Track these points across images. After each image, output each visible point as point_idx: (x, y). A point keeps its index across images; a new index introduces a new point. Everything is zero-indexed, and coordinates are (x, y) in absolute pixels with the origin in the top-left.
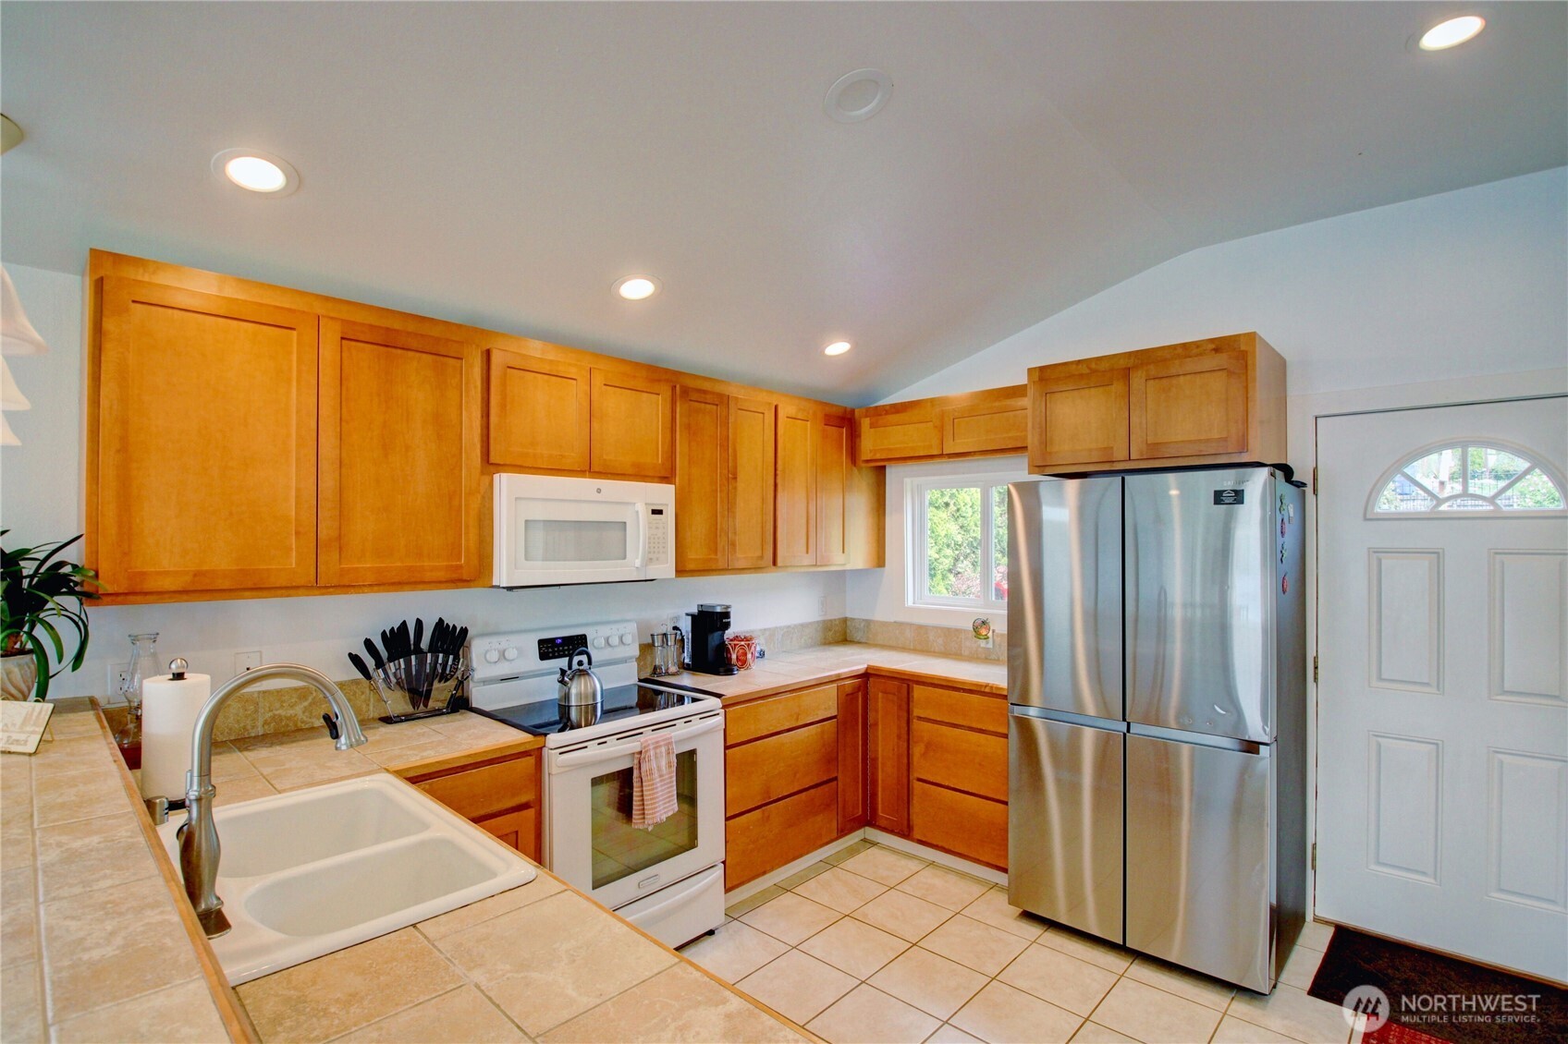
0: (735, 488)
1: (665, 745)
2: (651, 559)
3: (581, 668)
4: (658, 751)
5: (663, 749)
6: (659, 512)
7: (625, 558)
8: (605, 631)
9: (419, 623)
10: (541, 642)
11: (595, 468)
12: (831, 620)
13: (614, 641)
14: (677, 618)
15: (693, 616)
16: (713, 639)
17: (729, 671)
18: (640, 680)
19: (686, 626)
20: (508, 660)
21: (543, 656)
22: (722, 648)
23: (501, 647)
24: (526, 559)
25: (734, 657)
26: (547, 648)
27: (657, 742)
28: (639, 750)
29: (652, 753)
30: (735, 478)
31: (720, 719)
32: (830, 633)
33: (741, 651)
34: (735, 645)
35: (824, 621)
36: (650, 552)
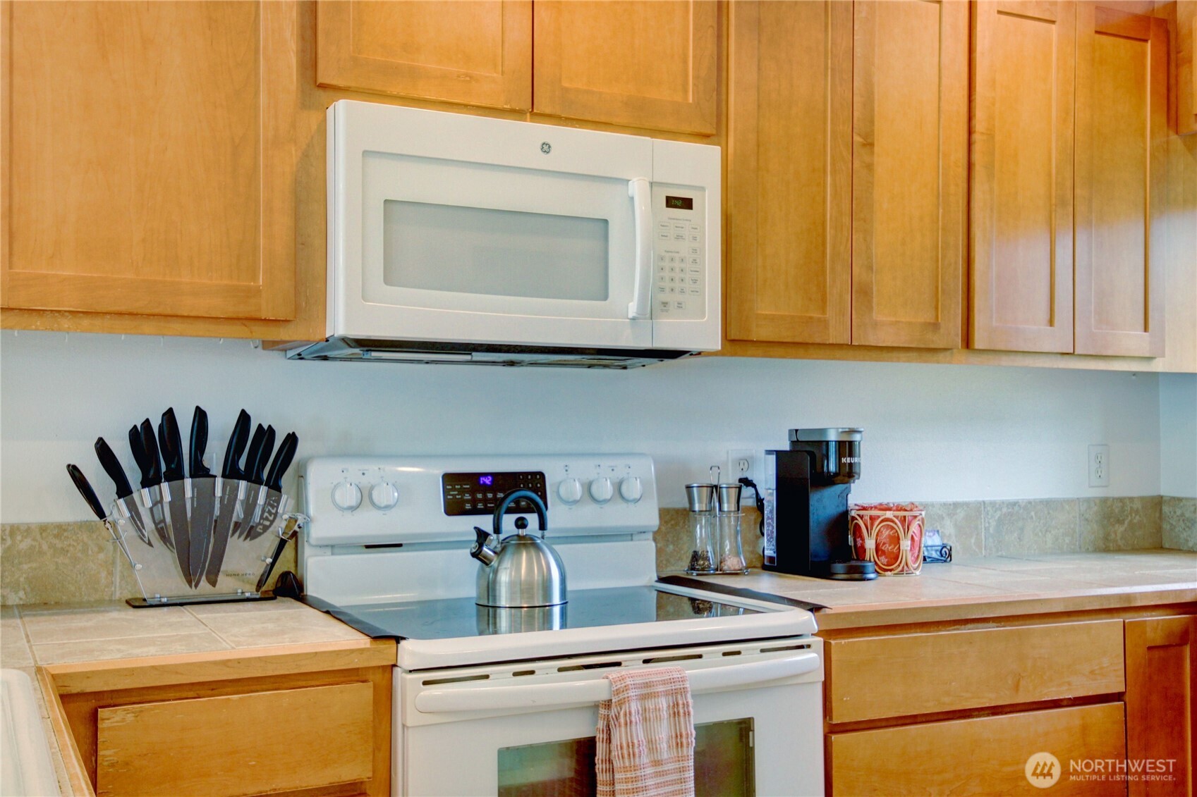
0: (870, 167)
1: (667, 693)
2: (665, 304)
3: (522, 532)
4: (650, 704)
5: (663, 703)
6: (687, 204)
7: (606, 298)
8: (583, 469)
9: (201, 417)
10: (450, 479)
11: (542, 106)
12: (1121, 500)
13: (605, 489)
14: (748, 461)
15: (779, 454)
16: (823, 505)
17: (857, 573)
18: (662, 580)
19: (766, 478)
20: (379, 508)
21: (454, 508)
22: (842, 524)
23: (365, 481)
24: (387, 281)
25: (870, 544)
26: (462, 492)
27: (647, 685)
28: (604, 696)
29: (634, 706)
30: (869, 145)
31: (813, 658)
32: (1120, 529)
33: (886, 533)
34: (872, 519)
35: (1104, 500)
36: (662, 290)
